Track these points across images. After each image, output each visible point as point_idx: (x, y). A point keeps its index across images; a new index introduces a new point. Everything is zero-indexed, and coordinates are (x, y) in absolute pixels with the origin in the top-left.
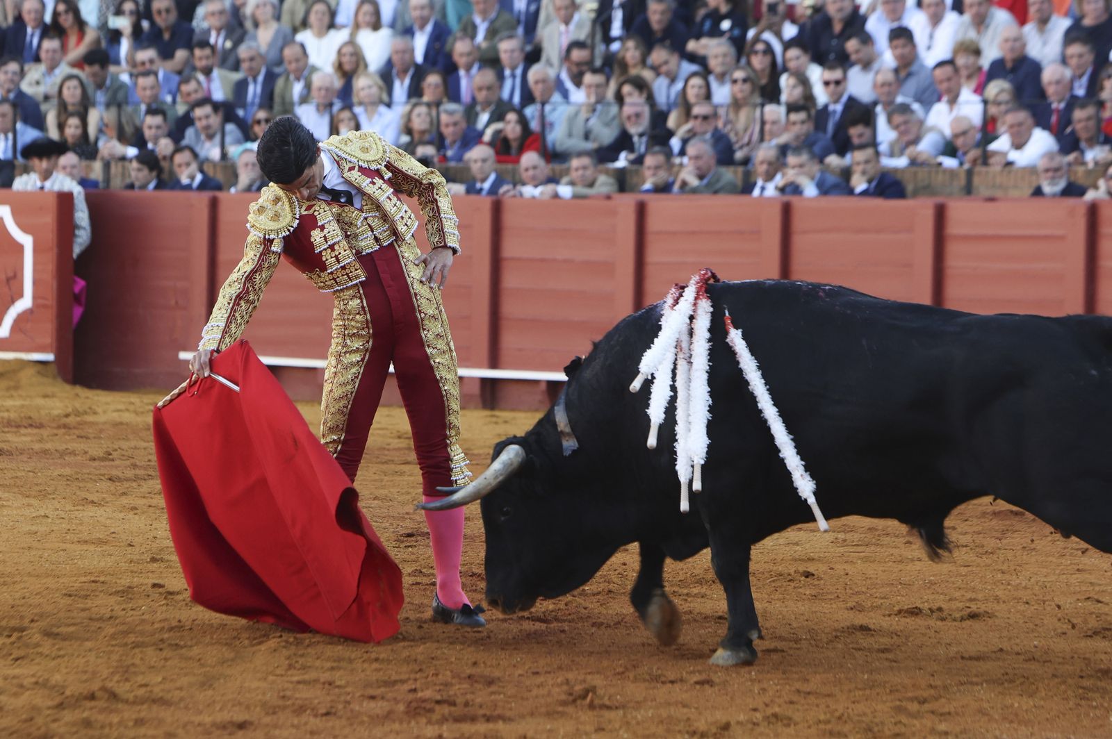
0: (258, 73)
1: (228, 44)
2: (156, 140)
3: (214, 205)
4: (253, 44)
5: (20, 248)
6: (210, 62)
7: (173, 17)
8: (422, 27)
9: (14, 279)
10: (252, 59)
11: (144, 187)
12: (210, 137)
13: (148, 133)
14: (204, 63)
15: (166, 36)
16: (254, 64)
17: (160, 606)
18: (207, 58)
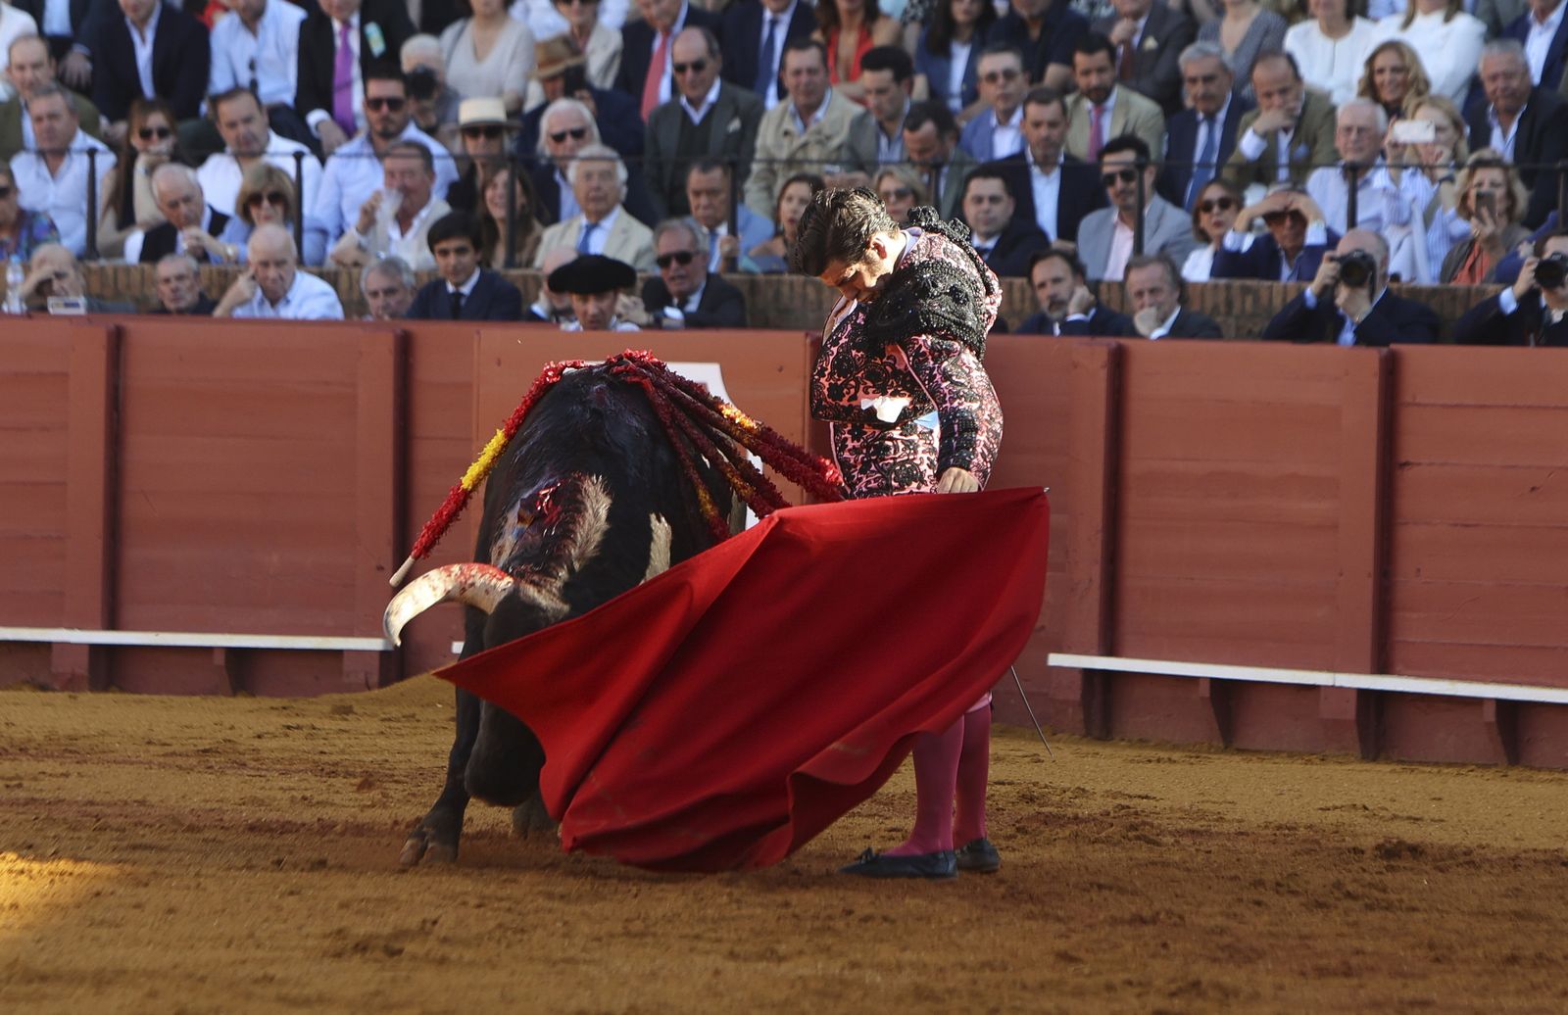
0: (1218, 109)
1: (1151, 43)
3: (1119, 362)
4: (1211, 47)
6: (1107, 77)
8: (1543, 14)
10: (1208, 79)
14: (1094, 80)
15: (1035, 33)
16: (1213, 88)
18: (1101, 70)
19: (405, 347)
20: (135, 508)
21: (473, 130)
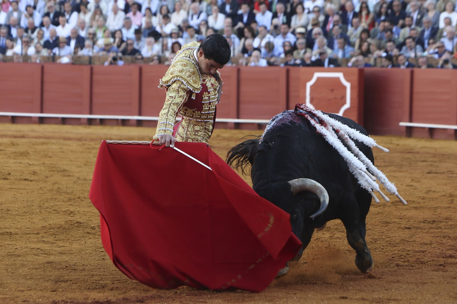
1: (419, 17)
2: (392, 51)
3: (412, 73)
5: (345, 88)
7: (400, 8)
9: (344, 97)
10: (428, 23)
11: (387, 66)
12: (411, 49)
13: (389, 49)
17: (394, 210)
19: (288, 71)
20: (242, 98)
21: (300, 33)
